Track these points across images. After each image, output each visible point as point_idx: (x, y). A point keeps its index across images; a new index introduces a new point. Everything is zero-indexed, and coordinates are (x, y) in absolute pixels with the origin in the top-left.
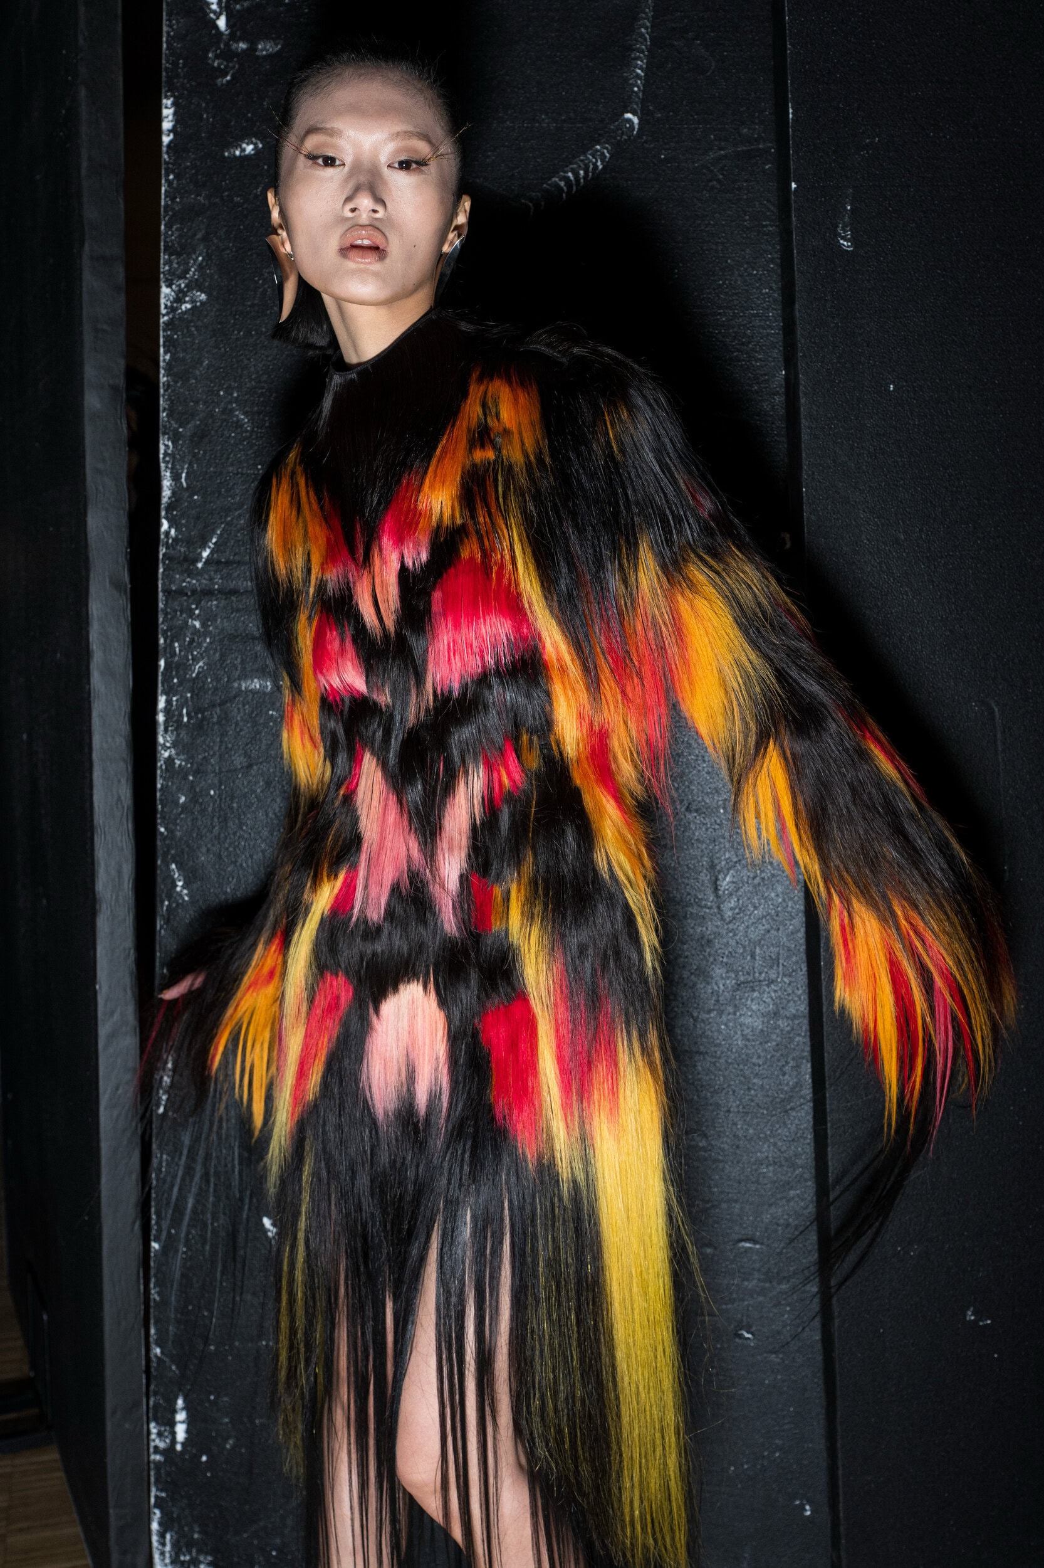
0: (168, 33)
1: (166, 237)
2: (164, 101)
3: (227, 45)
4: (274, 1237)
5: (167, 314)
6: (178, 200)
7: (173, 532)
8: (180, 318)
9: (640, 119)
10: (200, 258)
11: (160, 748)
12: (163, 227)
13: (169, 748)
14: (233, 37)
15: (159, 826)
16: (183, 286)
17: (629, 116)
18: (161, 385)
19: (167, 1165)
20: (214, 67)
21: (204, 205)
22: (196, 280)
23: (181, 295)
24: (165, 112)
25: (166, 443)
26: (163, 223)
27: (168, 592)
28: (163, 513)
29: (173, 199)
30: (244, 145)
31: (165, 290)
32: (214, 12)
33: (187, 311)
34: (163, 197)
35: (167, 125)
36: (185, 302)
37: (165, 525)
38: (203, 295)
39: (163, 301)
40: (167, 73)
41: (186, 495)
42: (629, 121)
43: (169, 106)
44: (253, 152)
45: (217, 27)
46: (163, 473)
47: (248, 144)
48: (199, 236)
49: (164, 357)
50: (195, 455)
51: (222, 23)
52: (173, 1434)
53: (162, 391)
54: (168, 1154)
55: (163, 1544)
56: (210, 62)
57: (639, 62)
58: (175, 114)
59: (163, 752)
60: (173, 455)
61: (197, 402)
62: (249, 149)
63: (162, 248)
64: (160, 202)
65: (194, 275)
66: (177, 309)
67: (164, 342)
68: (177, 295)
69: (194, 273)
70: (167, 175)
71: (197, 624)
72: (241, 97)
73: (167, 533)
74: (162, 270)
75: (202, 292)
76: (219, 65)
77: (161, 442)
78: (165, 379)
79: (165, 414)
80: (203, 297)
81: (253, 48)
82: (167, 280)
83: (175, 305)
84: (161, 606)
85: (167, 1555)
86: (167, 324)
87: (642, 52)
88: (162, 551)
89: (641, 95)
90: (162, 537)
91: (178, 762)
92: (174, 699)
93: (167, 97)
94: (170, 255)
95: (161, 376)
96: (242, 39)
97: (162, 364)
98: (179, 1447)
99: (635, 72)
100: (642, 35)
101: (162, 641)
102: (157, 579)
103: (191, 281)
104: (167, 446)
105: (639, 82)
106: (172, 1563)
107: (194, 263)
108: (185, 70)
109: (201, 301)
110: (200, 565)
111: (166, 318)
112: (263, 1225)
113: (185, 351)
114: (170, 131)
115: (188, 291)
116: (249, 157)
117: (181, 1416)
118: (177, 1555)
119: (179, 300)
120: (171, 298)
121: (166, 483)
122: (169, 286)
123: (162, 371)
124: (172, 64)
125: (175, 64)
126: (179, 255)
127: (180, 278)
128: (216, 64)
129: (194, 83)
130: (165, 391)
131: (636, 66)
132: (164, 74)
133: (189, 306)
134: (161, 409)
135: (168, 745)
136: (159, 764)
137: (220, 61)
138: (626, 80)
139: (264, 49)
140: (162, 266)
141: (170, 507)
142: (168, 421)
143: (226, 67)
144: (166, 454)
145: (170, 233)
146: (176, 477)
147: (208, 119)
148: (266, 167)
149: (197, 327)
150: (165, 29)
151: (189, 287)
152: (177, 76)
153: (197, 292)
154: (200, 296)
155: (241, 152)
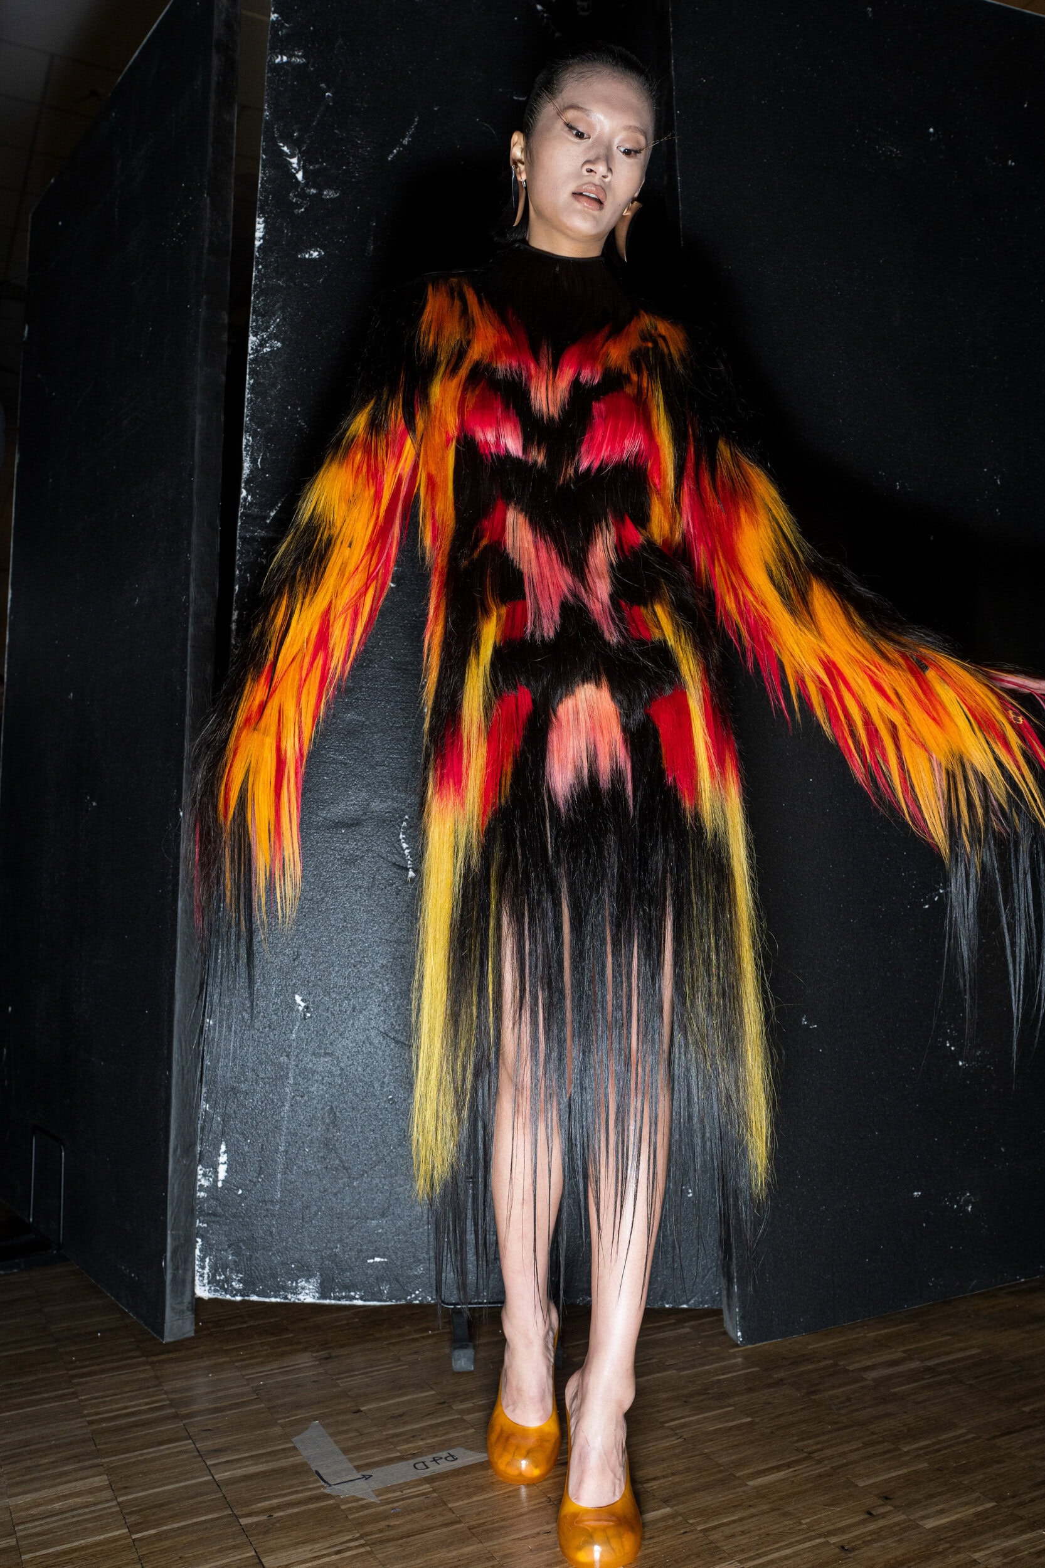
0: (262, 178)
1: (254, 305)
2: (258, 219)
3: (303, 189)
4: (304, 1010)
5: (253, 354)
6: (264, 282)
7: (249, 498)
8: (262, 357)
10: (278, 320)
12: (252, 298)
14: (307, 185)
16: (265, 336)
18: (246, 399)
20: (293, 202)
21: (282, 286)
22: (275, 333)
23: (263, 342)
24: (258, 226)
25: (248, 438)
26: (253, 295)
27: (243, 539)
28: (243, 485)
29: (261, 281)
30: (311, 252)
31: (252, 338)
32: (295, 169)
33: (267, 353)
34: (253, 279)
35: (259, 234)
36: (266, 347)
37: (244, 493)
39: (250, 345)
40: (260, 202)
41: (261, 473)
43: (261, 222)
44: (317, 257)
45: (296, 178)
46: (244, 458)
47: (314, 252)
48: (278, 305)
49: (249, 381)
50: (267, 447)
51: (300, 176)
52: (216, 1173)
53: (246, 404)
55: (203, 1268)
56: (290, 199)
58: (265, 228)
60: (252, 446)
61: (271, 412)
62: (315, 254)
63: (251, 311)
64: (251, 283)
65: (273, 330)
66: (260, 351)
67: (249, 372)
68: (260, 342)
69: (273, 328)
70: (257, 265)
72: (311, 222)
73: (245, 499)
74: (250, 325)
75: (279, 341)
76: (296, 201)
77: (244, 437)
78: (249, 396)
79: (247, 419)
80: (279, 344)
81: (320, 193)
82: (253, 332)
83: (259, 348)
84: (238, 548)
85: (206, 1276)
86: (253, 360)
88: (241, 510)
90: (241, 501)
93: (259, 217)
94: (257, 316)
95: (246, 394)
96: (314, 187)
97: (247, 386)
98: (220, 1184)
101: (237, 572)
102: (236, 530)
103: (271, 334)
104: (248, 440)
106: (209, 1283)
107: (274, 323)
108: (273, 202)
109: (278, 347)
110: (268, 521)
111: (252, 357)
112: (294, 1001)
113: (264, 378)
114: (260, 238)
115: (268, 340)
116: (315, 259)
117: (223, 1158)
118: (214, 1276)
119: (262, 344)
120: (256, 344)
121: (247, 465)
122: (255, 335)
123: (247, 391)
124: (264, 197)
125: (267, 198)
126: (263, 316)
127: (263, 331)
128: (294, 200)
129: (278, 211)
130: (248, 403)
132: (258, 203)
133: (268, 350)
134: (245, 415)
137: (297, 199)
139: (328, 195)
140: (250, 323)
141: (248, 482)
142: (250, 424)
143: (301, 203)
144: (247, 445)
145: (257, 302)
146: (254, 461)
147: (287, 234)
148: (326, 267)
149: (272, 363)
150: (260, 175)
151: (269, 338)
152: (268, 205)
153: (275, 341)
154: (277, 344)
155: (309, 256)
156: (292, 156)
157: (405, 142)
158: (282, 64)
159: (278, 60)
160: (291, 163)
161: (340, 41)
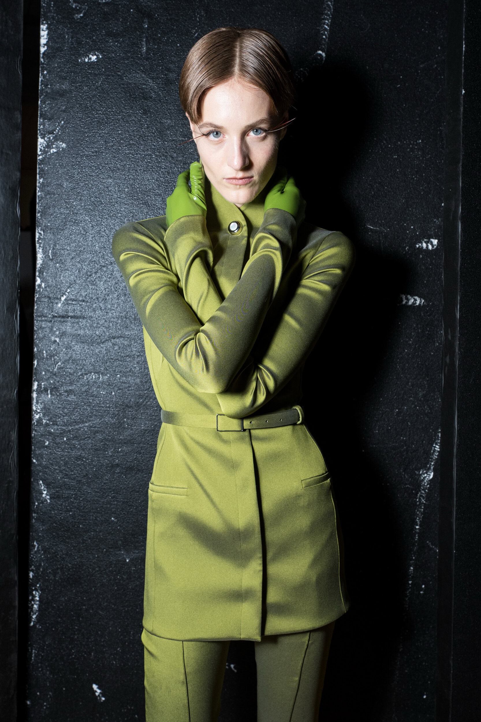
1: (41, 109)
2: (42, 26)
4: (99, 695)
5: (41, 155)
6: (49, 86)
7: (43, 285)
8: (50, 157)
9: (325, 54)
10: (63, 122)
11: (34, 413)
12: (39, 102)
13: (39, 413)
15: (32, 459)
16: (51, 138)
17: (320, 52)
18: (37, 197)
19: (35, 655)
20: (72, 7)
21: (66, 90)
22: (60, 135)
23: (50, 144)
24: (42, 33)
25: (40, 232)
26: (40, 100)
28: (37, 274)
29: (46, 86)
30: (91, 56)
31: (40, 140)
33: (54, 153)
34: (40, 84)
35: (43, 41)
36: (53, 148)
37: (38, 281)
38: (64, 144)
39: (39, 147)
40: (44, 9)
41: (51, 263)
42: (320, 55)
43: (45, 29)
44: (96, 60)
46: (37, 250)
47: (93, 55)
48: (63, 108)
49: (39, 180)
50: (57, 240)
53: (37, 201)
54: (35, 650)
56: (70, 4)
57: (326, 21)
58: (48, 34)
59: (35, 415)
60: (44, 239)
62: (94, 58)
63: (39, 114)
64: (38, 88)
65: (59, 132)
66: (47, 152)
67: (39, 172)
68: (48, 144)
69: (58, 131)
70: (43, 71)
71: (58, 340)
72: (89, 27)
73: (40, 286)
74: (39, 128)
75: (63, 142)
76: (76, 7)
77: (37, 231)
78: (40, 193)
79: (39, 215)
80: (64, 145)
82: (42, 134)
83: (46, 149)
84: (35, 328)
86: (42, 161)
87: (329, 16)
88: (37, 296)
89: (327, 40)
90: (37, 287)
91: (44, 421)
92: (43, 384)
93: (43, 24)
94: (44, 119)
95: (37, 191)
97: (38, 184)
99: (324, 27)
100: (328, 5)
101: (36, 350)
103: (56, 136)
104: (40, 234)
105: (326, 33)
107: (59, 125)
108: (55, 8)
109: (63, 148)
110: (59, 305)
111: (41, 157)
112: (93, 689)
113: (52, 177)
114: (45, 45)
115: (55, 141)
116: (93, 62)
119: (49, 146)
120: (44, 145)
121: (40, 256)
122: (43, 138)
123: (38, 189)
124: (47, 4)
125: (49, 4)
126: (50, 119)
127: (50, 133)
128: (74, 7)
129: (60, 17)
130: (39, 201)
131: (324, 23)
132: (42, 10)
133: (55, 150)
134: (37, 211)
135: (38, 411)
136: (33, 422)
137: (77, 4)
138: (319, 31)
140: (39, 126)
141: (42, 270)
142: (41, 219)
143: (80, 8)
144: (39, 238)
145: (44, 106)
146: (45, 252)
147: (68, 39)
148: (103, 70)
149: (59, 163)
151: (56, 139)
152: (50, 11)
153: (60, 142)
154: (62, 145)
155: (88, 60)
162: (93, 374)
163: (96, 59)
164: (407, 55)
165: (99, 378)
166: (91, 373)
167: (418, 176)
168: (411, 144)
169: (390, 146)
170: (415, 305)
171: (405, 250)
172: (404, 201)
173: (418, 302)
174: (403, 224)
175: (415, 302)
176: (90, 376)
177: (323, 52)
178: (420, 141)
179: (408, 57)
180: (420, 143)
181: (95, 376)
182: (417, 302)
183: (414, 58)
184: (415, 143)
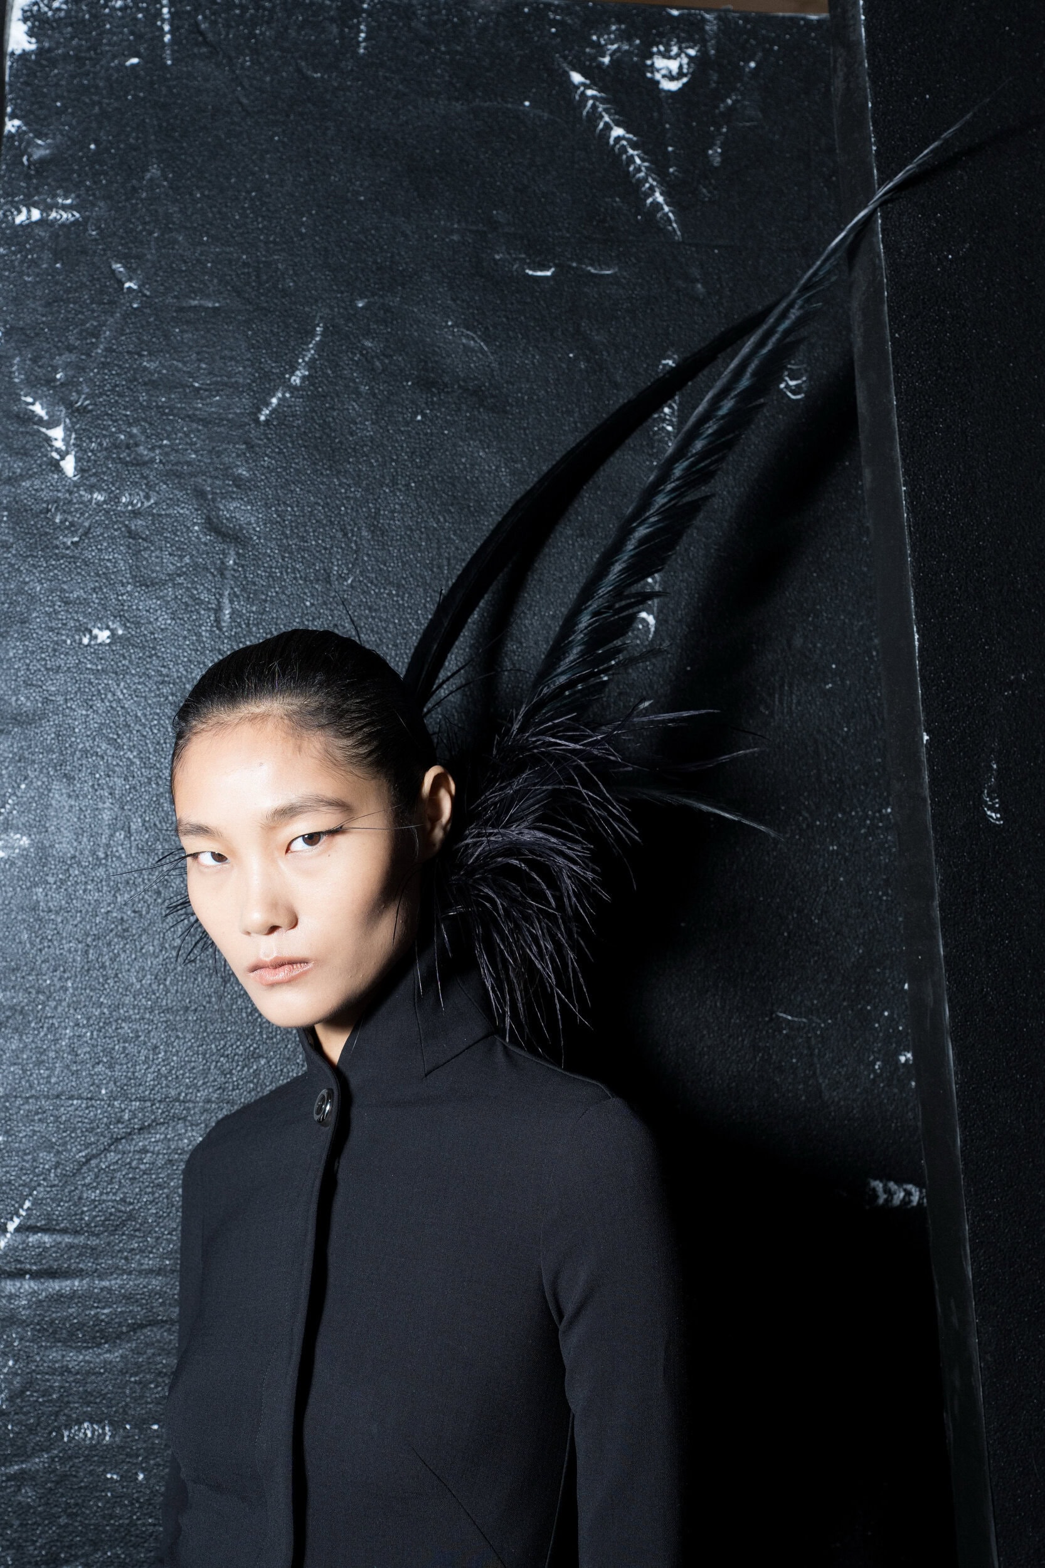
3: (75, 494)
9: (656, 618)
10: (23, 786)
14: (85, 485)
20: (55, 523)
22: (16, 817)
30: (96, 631)
32: (57, 450)
38: (24, 839)
44: (108, 641)
45: (62, 470)
47: (100, 629)
56: (50, 516)
62: (103, 636)
65: (13, 809)
69: (13, 806)
75: (24, 834)
76: (63, 521)
80: (25, 841)
81: (113, 500)
96: (100, 489)
103: (6, 819)
107: (14, 793)
109: (20, 847)
115: (2, 832)
128: (57, 521)
129: (24, 544)
133: (2, 854)
137: (65, 516)
139: (131, 503)
143: (72, 524)
151: (6, 826)
153: (15, 834)
154: (20, 840)
155: (90, 640)
156: (52, 424)
157: (296, 380)
158: (30, 225)
159: (20, 219)
160: (48, 439)
161: (154, 171)
162: (86, 1425)
163: (108, 637)
164: (842, 617)
165: (104, 1434)
166: (82, 1423)
167: (890, 892)
168: (867, 817)
169: (818, 823)
170: (909, 1207)
171: (874, 1071)
172: (861, 951)
173: (915, 1198)
174: (864, 1008)
175: (907, 1199)
176: (79, 1430)
177: (649, 613)
178: (889, 810)
179: (847, 621)
180: (888, 815)
181: (93, 1432)
182: (912, 1198)
183: (861, 623)
184: (877, 815)
